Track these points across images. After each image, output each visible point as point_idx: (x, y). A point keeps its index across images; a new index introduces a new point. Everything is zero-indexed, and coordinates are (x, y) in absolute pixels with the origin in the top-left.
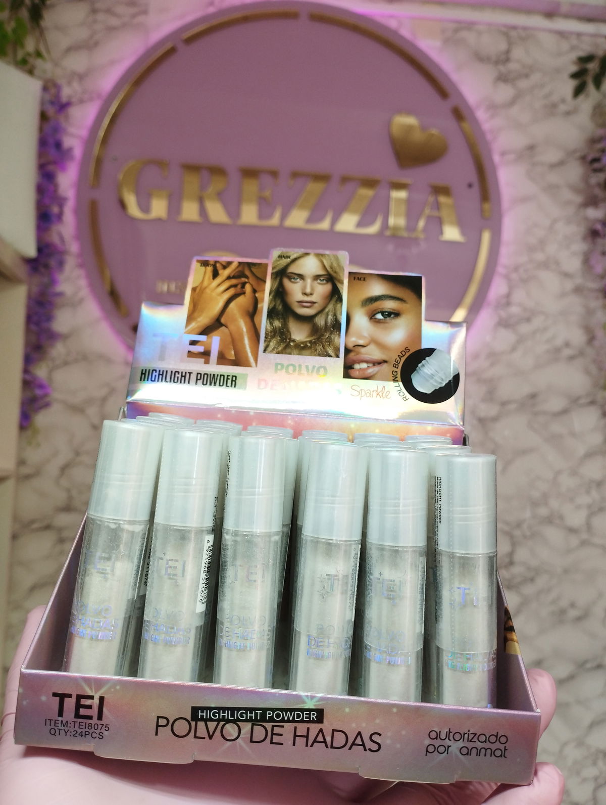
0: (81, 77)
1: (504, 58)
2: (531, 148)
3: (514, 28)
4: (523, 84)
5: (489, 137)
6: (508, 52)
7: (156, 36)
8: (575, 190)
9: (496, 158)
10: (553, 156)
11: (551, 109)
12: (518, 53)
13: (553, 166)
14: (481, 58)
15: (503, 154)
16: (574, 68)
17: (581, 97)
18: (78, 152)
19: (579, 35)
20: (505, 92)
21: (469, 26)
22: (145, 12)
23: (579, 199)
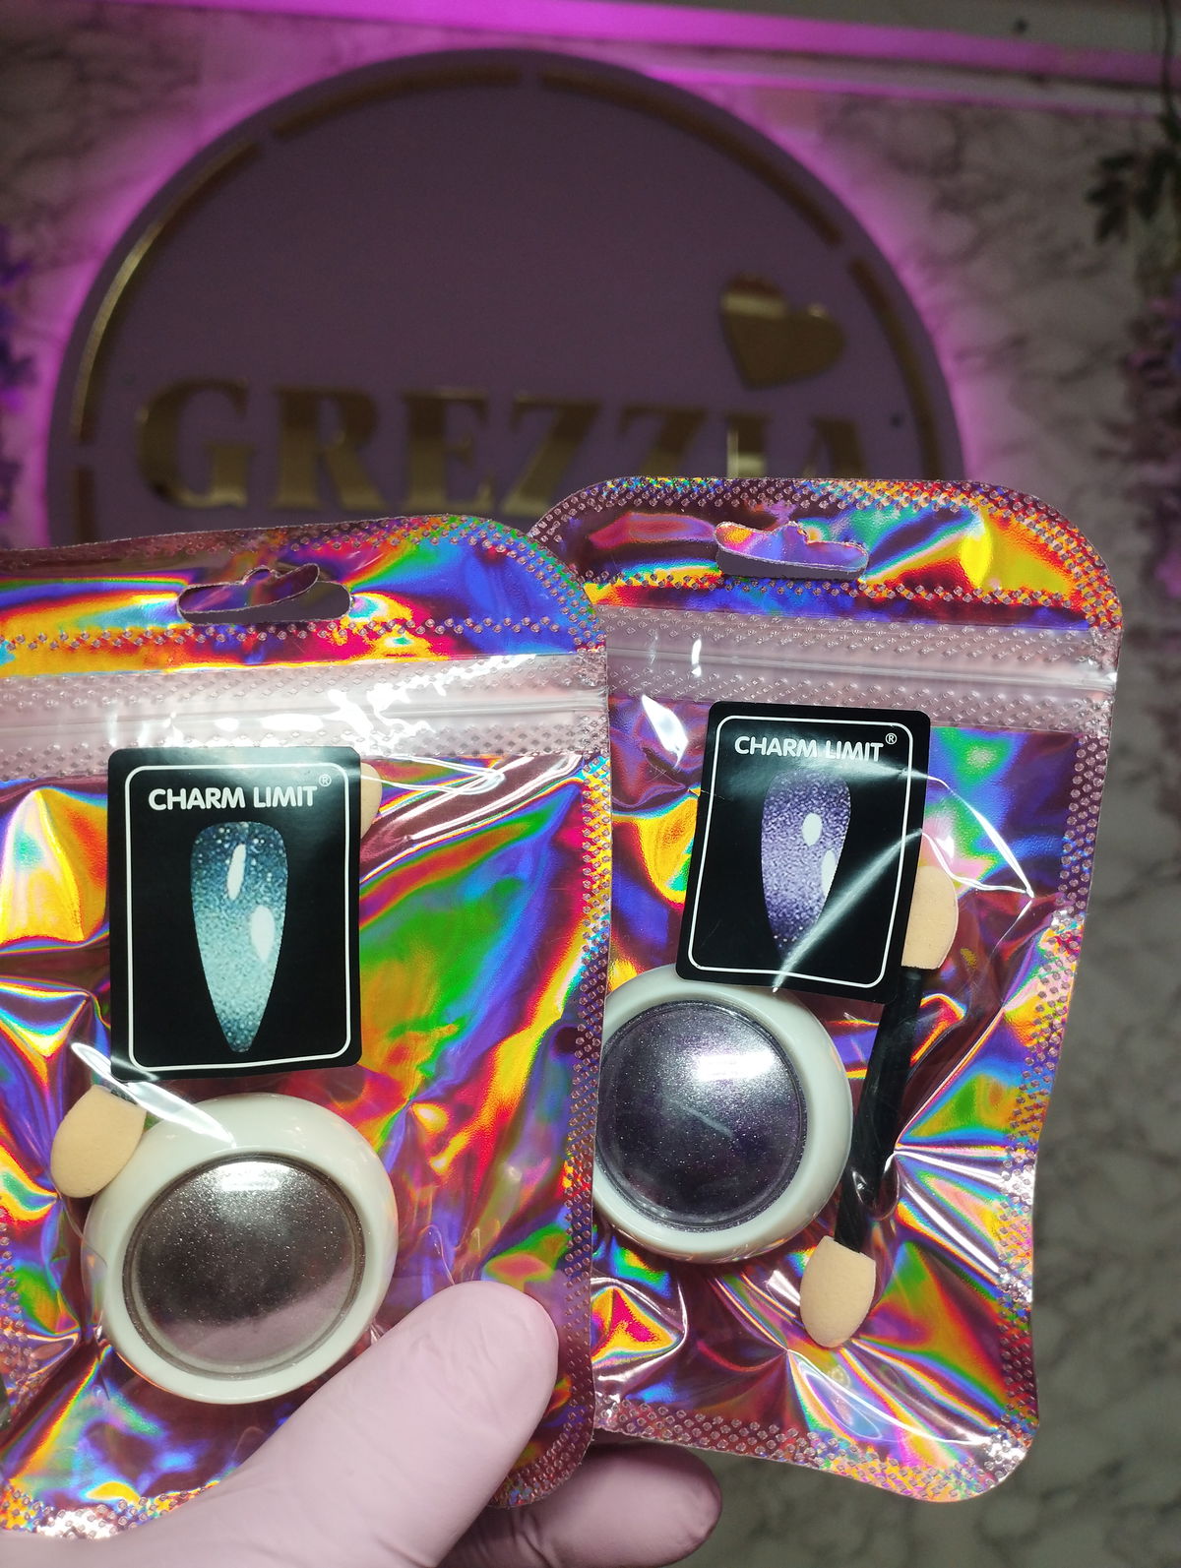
0: (56, 214)
1: (950, 163)
2: (1018, 343)
3: (966, 103)
4: (992, 214)
5: (930, 321)
6: (957, 151)
7: (215, 126)
8: (1116, 429)
9: (948, 365)
10: (1064, 358)
11: (1054, 263)
12: (977, 152)
13: (1068, 379)
14: (901, 163)
15: (961, 355)
16: (1093, 183)
17: (1113, 240)
18: (47, 367)
19: (1099, 116)
20: (955, 232)
21: (875, 101)
22: (193, 79)
23: (1125, 446)
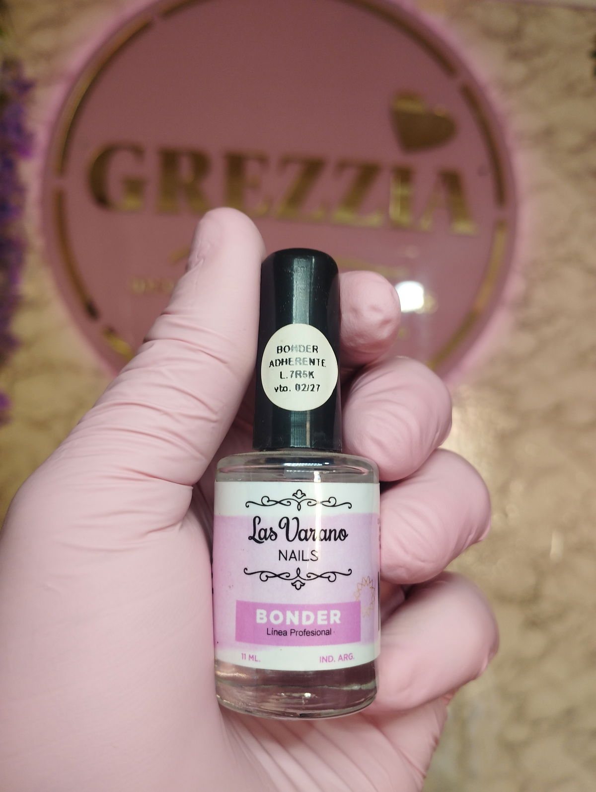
0: (47, 56)
1: (516, 34)
2: (548, 133)
3: (526, 3)
4: (538, 62)
5: (502, 119)
7: (130, 9)
9: (511, 142)
10: (571, 139)
11: (570, 89)
12: (532, 29)
13: (573, 152)
14: (490, 33)
16: (591, 47)
18: (42, 138)
20: (518, 71)
